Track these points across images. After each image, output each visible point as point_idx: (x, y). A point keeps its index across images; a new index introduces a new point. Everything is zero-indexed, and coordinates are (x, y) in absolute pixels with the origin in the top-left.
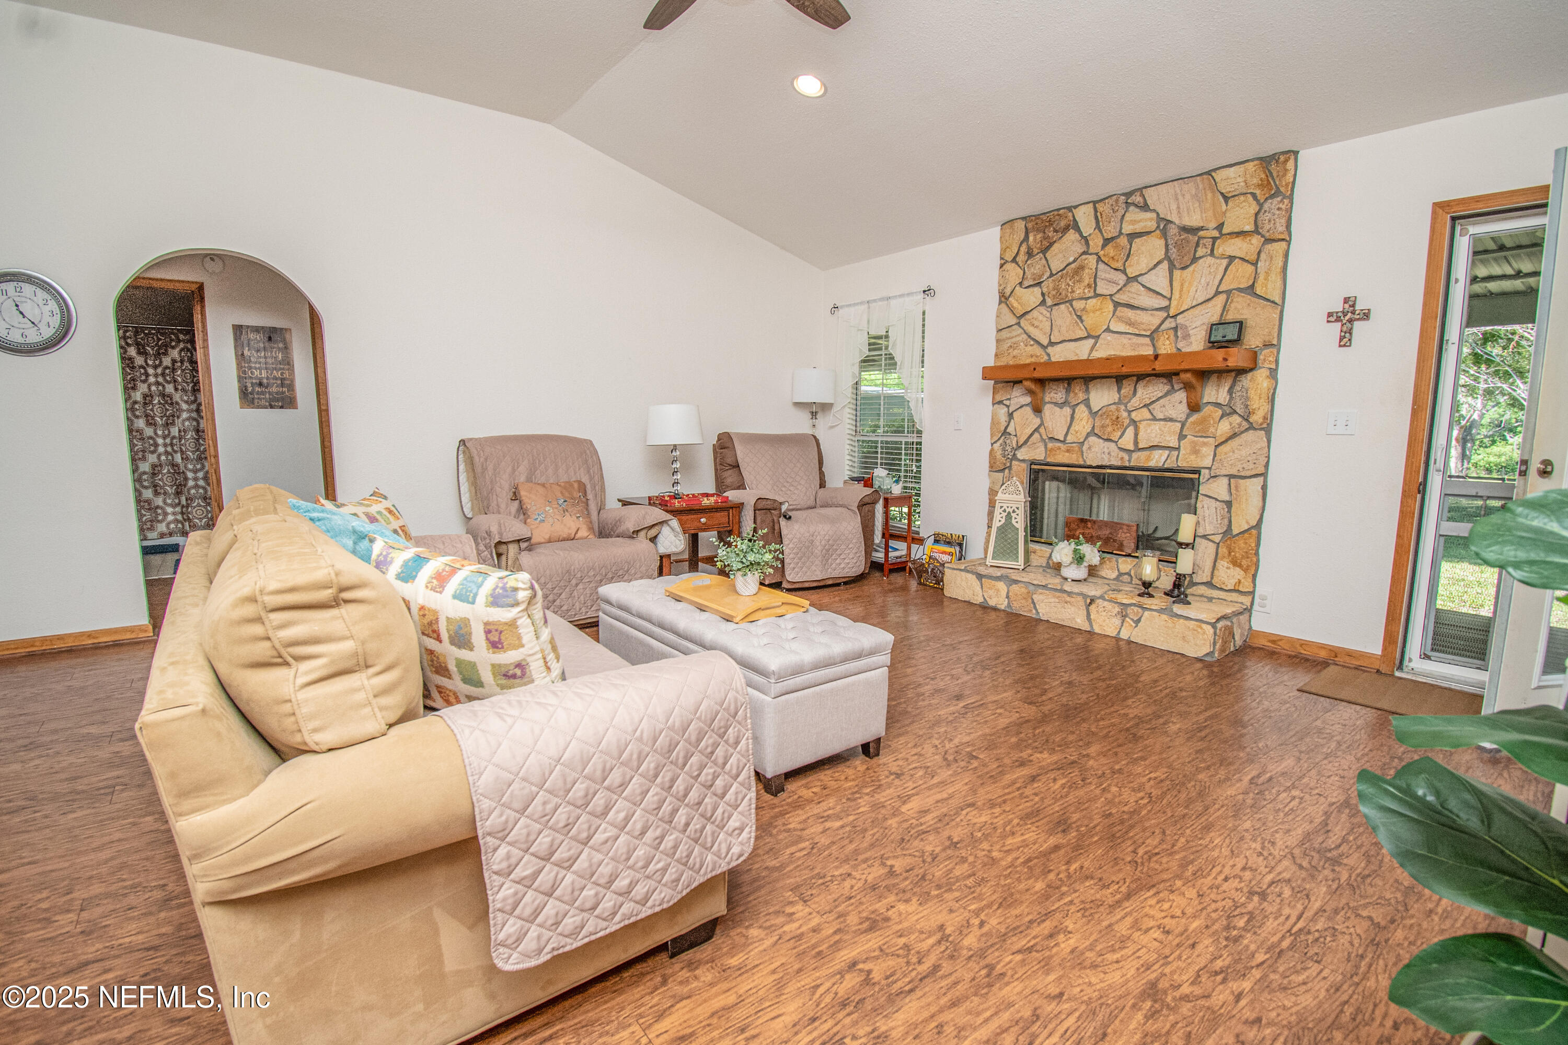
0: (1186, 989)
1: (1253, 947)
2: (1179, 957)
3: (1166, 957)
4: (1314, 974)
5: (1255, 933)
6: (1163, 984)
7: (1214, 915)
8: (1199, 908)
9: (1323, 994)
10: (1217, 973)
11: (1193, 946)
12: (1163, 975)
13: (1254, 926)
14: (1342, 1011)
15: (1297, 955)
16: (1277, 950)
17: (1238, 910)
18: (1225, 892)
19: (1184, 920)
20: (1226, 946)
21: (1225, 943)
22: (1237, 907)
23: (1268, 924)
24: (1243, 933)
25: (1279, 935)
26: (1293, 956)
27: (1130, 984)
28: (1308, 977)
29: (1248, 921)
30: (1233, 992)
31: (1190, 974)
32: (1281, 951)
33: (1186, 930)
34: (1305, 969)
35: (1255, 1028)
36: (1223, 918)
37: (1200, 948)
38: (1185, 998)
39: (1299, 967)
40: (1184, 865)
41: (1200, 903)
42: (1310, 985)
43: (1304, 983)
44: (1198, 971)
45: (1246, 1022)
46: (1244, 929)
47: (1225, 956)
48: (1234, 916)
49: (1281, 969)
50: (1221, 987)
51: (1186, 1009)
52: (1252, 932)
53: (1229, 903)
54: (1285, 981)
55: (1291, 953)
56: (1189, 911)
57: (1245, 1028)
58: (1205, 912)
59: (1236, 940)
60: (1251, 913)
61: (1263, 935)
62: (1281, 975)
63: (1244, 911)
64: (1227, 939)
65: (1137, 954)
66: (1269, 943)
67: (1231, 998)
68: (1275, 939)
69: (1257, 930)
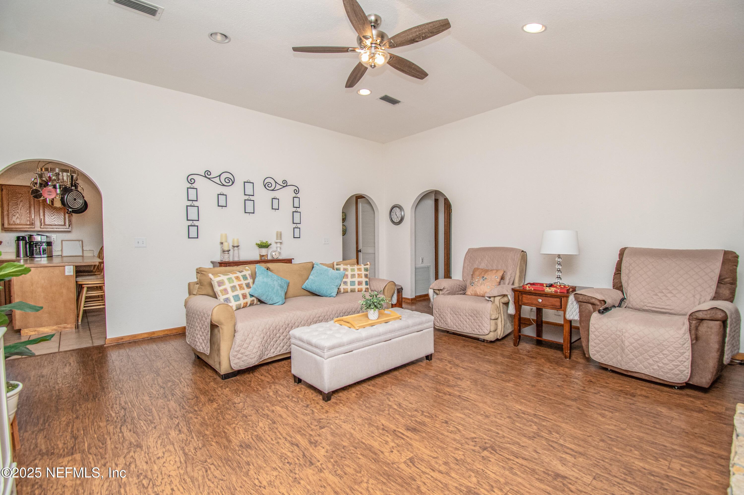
0: (132, 454)
1: (131, 479)
2: (145, 457)
3: (148, 454)
4: (102, 491)
5: (136, 484)
6: (138, 449)
7: (156, 475)
8: (163, 473)
9: (94, 488)
10: (130, 464)
11: (147, 463)
12: (142, 451)
13: (139, 485)
14: (83, 489)
15: (115, 491)
16: (122, 486)
17: (152, 485)
18: (165, 485)
19: (160, 465)
20: (138, 472)
21: (140, 472)
22: (153, 485)
23: (137, 491)
24: (139, 480)
25: (128, 491)
26: (115, 489)
27: (146, 443)
28: (103, 488)
29: (143, 485)
30: (119, 464)
31: (136, 456)
32: (121, 487)
33: (155, 463)
34: (107, 490)
35: (103, 463)
36: (151, 477)
37: (144, 464)
38: (129, 453)
39: (110, 488)
40: (193, 479)
41: (165, 474)
42: (100, 487)
43: (102, 485)
44: (135, 460)
45: (107, 462)
46: (141, 481)
47: (134, 469)
48: (150, 481)
49: (114, 483)
50: (124, 462)
51: (126, 451)
52: (137, 483)
53: (158, 483)
54: (109, 481)
55: (117, 490)
56: (164, 469)
57: (106, 461)
58: (159, 473)
59: (138, 477)
60: (147, 488)
61: (133, 486)
62: (112, 481)
63: (150, 486)
64: (141, 474)
65: (155, 447)
66: (128, 486)
67: (118, 463)
68: (128, 489)
69: (137, 485)
